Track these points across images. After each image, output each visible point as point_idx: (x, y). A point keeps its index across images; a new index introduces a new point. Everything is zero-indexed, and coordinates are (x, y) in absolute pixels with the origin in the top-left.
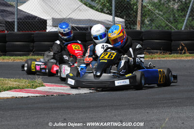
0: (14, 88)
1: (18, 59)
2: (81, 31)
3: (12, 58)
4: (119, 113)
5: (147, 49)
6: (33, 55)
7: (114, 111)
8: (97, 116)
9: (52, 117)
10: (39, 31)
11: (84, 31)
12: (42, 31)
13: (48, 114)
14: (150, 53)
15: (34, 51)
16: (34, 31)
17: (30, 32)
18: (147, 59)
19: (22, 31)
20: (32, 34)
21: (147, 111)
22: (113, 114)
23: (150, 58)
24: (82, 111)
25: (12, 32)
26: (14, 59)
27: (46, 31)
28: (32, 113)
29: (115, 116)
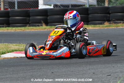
0: (16, 51)
1: (19, 29)
2: (64, 8)
3: (14, 28)
4: (92, 67)
5: (113, 20)
6: (29, 26)
7: (88, 66)
8: (76, 70)
9: (43, 71)
10: (33, 8)
11: (66, 8)
12: (36, 8)
13: (41, 69)
14: (115, 23)
15: (30, 23)
16: (29, 9)
17: (27, 9)
18: (113, 28)
19: (21, 9)
20: (28, 11)
21: (113, 65)
22: (88, 68)
23: (115, 26)
24: (65, 67)
25: (13, 9)
26: (16, 29)
27: (38, 8)
28: (28, 69)
29: (89, 69)
